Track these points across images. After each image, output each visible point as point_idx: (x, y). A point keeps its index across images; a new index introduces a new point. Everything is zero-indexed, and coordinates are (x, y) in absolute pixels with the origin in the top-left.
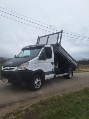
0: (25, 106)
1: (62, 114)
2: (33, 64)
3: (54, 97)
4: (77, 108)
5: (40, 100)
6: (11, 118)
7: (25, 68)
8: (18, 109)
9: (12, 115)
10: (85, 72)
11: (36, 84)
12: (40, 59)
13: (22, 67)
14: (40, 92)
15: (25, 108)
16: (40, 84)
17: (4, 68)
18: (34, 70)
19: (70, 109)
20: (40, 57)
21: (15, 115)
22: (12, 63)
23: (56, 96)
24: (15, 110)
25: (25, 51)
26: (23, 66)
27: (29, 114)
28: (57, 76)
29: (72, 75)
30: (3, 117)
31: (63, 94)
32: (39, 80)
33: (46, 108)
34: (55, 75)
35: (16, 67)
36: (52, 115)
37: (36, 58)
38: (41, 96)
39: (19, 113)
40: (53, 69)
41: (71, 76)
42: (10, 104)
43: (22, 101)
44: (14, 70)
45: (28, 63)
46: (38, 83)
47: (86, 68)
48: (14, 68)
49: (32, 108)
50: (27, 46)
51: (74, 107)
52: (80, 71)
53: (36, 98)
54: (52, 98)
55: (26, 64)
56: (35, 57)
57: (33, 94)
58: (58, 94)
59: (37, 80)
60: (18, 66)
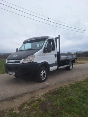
0: (36, 96)
1: (74, 101)
2: (39, 56)
3: (62, 87)
4: (86, 95)
5: (49, 90)
6: (26, 108)
7: (31, 60)
8: (31, 100)
9: (26, 105)
10: (82, 63)
11: (42, 76)
12: (45, 51)
13: (28, 59)
14: (46, 83)
15: (36, 99)
16: (45, 76)
17: (8, 61)
18: (40, 62)
19: (80, 97)
20: (44, 49)
21: (29, 105)
22: (17, 56)
23: (63, 86)
24: (27, 100)
25: (27, 44)
26: (30, 58)
27: (43, 103)
28: (60, 68)
29: (73, 67)
30: (18, 108)
31: (69, 84)
32: (44, 72)
33: (57, 97)
34: (58, 67)
35: (22, 60)
36: (64, 103)
37: (41, 50)
38: (48, 87)
39: (33, 103)
40: (56, 61)
41: (71, 68)
42: (21, 96)
43: (32, 92)
44: (21, 62)
45: (33, 55)
46: (44, 74)
47: (82, 60)
48: (20, 61)
49: (44, 98)
50: (29, 39)
51: (83, 95)
52: (78, 63)
53: (44, 88)
54: (60, 88)
55: (32, 57)
56: (39, 50)
57: (40, 85)
58: (64, 84)
59: (43, 72)
60: (24, 59)
